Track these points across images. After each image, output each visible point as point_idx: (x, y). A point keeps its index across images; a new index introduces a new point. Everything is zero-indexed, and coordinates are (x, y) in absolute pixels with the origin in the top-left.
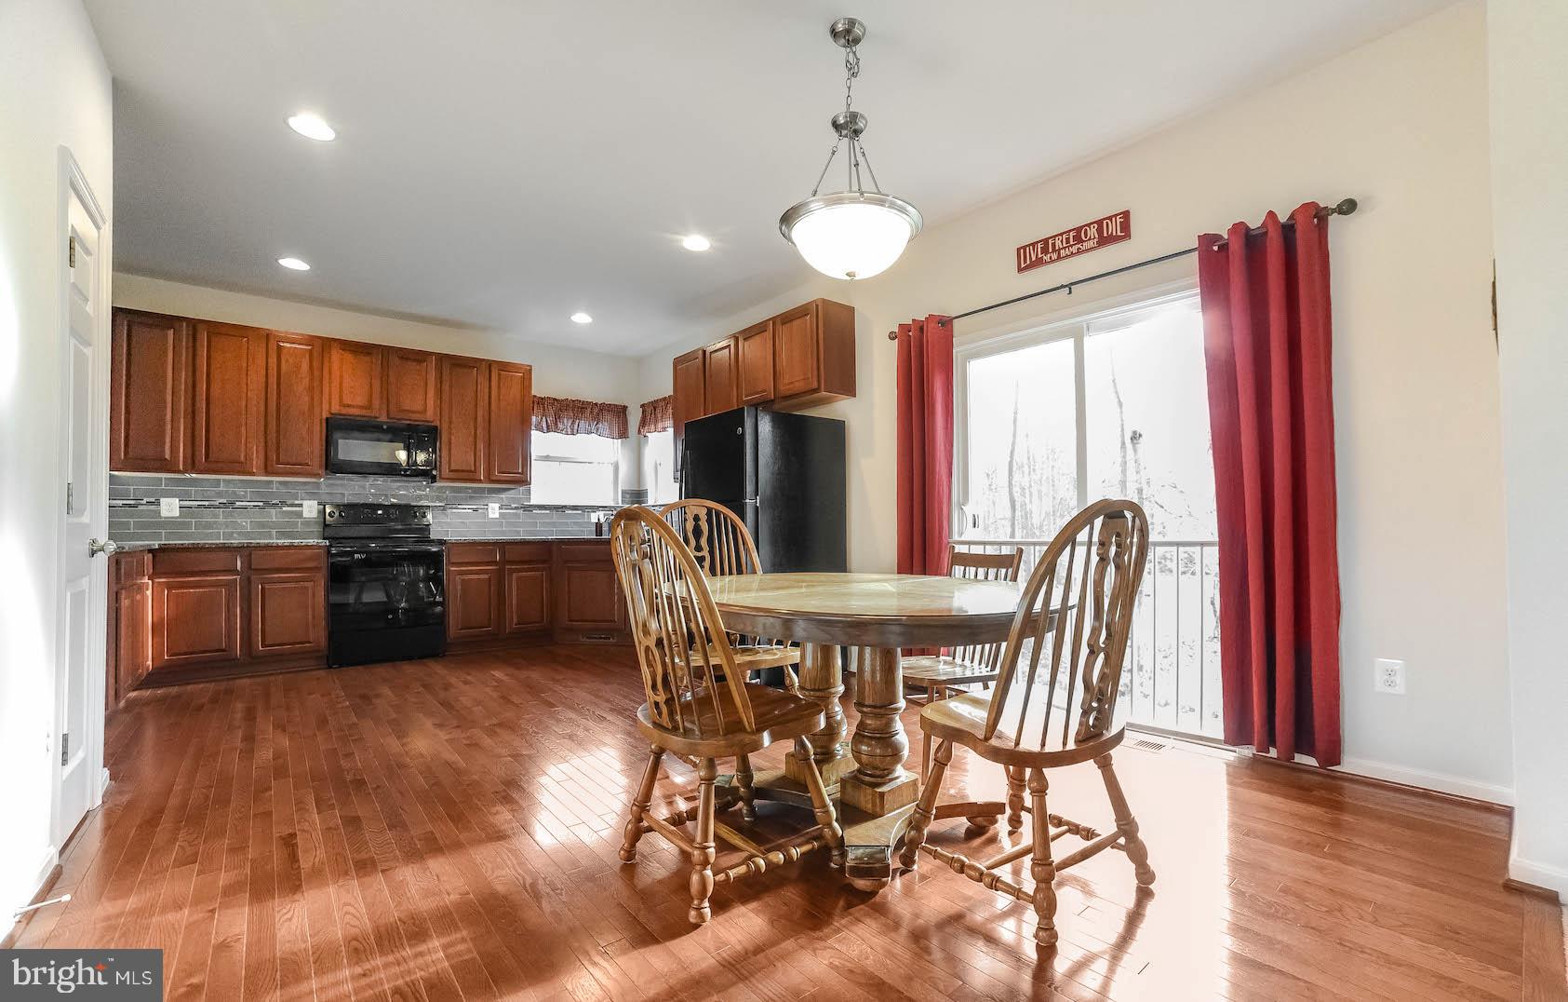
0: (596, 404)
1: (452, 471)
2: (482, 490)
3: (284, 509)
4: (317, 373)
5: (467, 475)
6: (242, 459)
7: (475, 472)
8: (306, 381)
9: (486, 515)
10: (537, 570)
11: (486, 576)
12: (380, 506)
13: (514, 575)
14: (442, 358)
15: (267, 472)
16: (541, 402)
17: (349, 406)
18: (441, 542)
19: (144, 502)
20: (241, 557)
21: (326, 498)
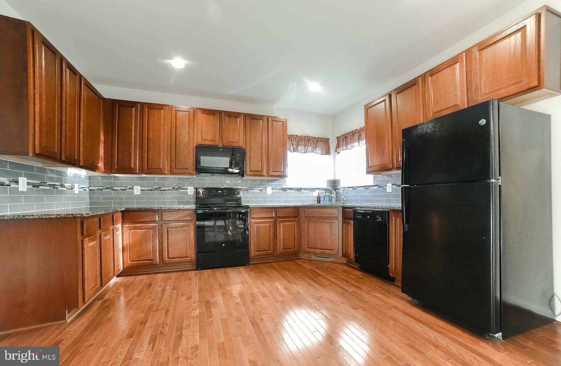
0: (315, 138)
1: (251, 171)
2: (264, 180)
3: (180, 190)
4: (192, 124)
5: (257, 173)
6: (161, 167)
7: (261, 171)
8: (187, 130)
9: (266, 193)
10: (292, 221)
11: (268, 225)
12: (220, 189)
13: (282, 224)
14: (246, 115)
15: (172, 173)
16: (291, 137)
17: (205, 140)
18: (247, 207)
19: (128, 188)
20: (158, 215)
21: (197, 186)
